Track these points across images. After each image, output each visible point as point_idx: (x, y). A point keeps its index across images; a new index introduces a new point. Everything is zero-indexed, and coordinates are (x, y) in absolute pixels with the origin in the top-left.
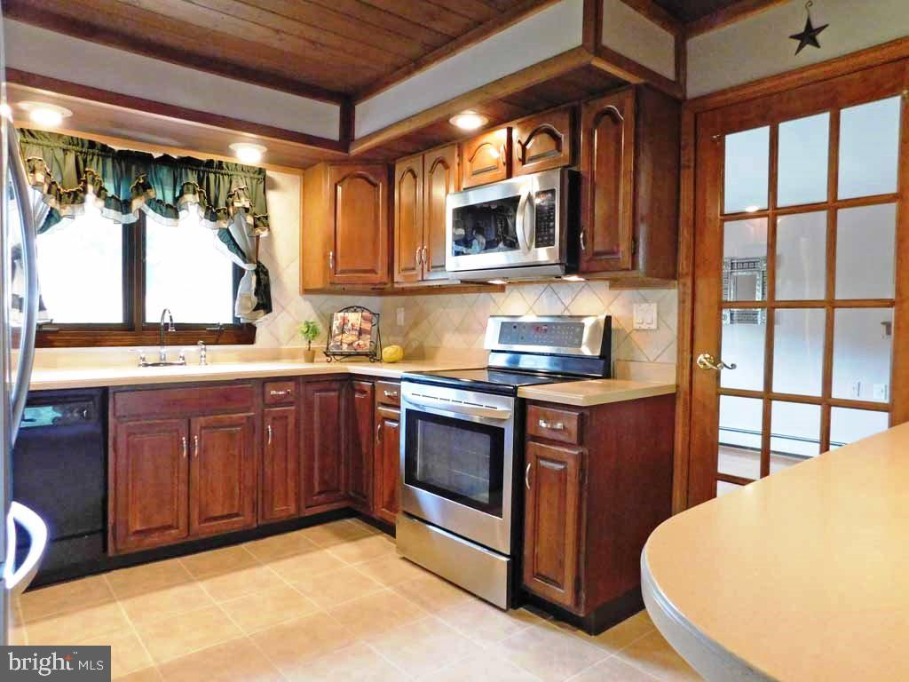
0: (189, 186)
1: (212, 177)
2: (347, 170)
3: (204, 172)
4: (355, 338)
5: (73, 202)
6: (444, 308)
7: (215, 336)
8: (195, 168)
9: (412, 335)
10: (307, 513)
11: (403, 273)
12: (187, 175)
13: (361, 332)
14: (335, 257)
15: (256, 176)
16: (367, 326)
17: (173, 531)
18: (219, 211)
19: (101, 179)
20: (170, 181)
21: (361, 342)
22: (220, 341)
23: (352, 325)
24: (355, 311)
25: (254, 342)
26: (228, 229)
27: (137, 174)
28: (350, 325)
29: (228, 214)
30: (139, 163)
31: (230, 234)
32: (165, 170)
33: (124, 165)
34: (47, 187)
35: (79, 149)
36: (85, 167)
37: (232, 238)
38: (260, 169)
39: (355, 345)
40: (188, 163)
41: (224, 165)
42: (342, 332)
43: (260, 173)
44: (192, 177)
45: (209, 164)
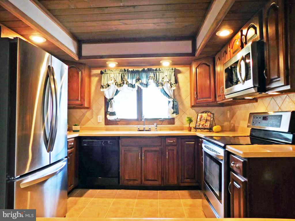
0: (150, 77)
1: (158, 73)
2: (199, 62)
3: (155, 72)
4: (204, 123)
5: (120, 87)
6: (240, 110)
7: (162, 122)
8: (152, 72)
9: (232, 122)
10: (182, 185)
11: (219, 97)
12: (150, 74)
13: (207, 121)
14: (197, 93)
15: (172, 71)
16: (209, 118)
17: (137, 182)
18: (159, 83)
19: (127, 79)
20: (145, 77)
21: (206, 124)
22: (163, 124)
23: (204, 118)
24: (206, 113)
25: (174, 124)
26: (163, 89)
27: (137, 76)
28: (203, 118)
29: (162, 84)
30: (137, 73)
31: (164, 90)
32: (144, 74)
33: (133, 74)
34: (115, 83)
35: (122, 72)
36: (124, 77)
37: (165, 91)
38: (172, 68)
39: (204, 125)
40: (150, 71)
41: (161, 69)
42: (201, 121)
43: (172, 70)
44: (152, 75)
45: (156, 70)
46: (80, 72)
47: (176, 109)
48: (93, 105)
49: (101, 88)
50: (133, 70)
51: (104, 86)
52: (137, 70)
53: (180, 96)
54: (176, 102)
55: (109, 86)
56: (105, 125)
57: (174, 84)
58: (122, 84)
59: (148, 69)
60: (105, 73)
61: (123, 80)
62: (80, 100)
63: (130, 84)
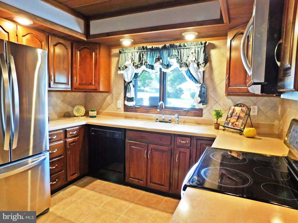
0: (172, 56)
1: (182, 50)
2: (235, 32)
3: (179, 49)
4: (235, 120)
7: (186, 113)
8: (175, 48)
12: (172, 51)
13: (239, 117)
14: (229, 78)
15: (200, 46)
16: (243, 115)
17: (142, 182)
18: (182, 64)
19: (146, 59)
20: (167, 55)
21: (237, 123)
22: (188, 115)
24: (240, 106)
25: (202, 116)
26: (189, 70)
27: (157, 55)
28: (235, 113)
29: (187, 64)
30: (158, 51)
31: (190, 72)
32: (165, 51)
33: (153, 52)
34: (132, 64)
35: (141, 50)
36: (143, 56)
37: (191, 74)
38: (201, 43)
39: (234, 124)
40: (173, 47)
41: (186, 44)
42: (231, 117)
43: (202, 44)
44: (175, 52)
45: (180, 46)
46: (94, 53)
47: (204, 98)
48: (113, 88)
49: (118, 70)
50: (152, 47)
51: (121, 68)
52: (157, 47)
53: (212, 79)
54: (204, 88)
55: (126, 67)
56: (124, 111)
57: (202, 64)
58: (139, 65)
59: (171, 45)
60: (123, 53)
61: (142, 60)
62: (93, 83)
63: (148, 64)
